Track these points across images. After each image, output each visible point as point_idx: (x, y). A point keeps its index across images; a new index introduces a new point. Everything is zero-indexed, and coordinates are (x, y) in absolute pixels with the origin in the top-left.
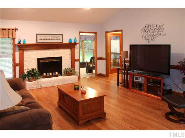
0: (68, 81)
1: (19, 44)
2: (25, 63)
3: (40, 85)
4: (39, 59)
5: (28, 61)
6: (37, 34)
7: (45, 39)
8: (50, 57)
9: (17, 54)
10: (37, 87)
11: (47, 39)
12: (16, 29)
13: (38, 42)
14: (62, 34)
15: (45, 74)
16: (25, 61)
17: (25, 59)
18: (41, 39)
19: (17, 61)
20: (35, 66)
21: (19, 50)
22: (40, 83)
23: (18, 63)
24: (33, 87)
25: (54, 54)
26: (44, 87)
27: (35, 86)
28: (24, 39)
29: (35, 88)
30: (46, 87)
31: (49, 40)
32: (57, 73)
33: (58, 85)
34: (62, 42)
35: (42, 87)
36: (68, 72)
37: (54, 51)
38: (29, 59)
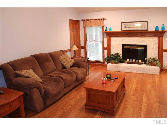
0: (147, 71)
1: (106, 31)
2: (112, 48)
3: (118, 69)
4: (123, 46)
5: (114, 46)
6: (122, 23)
7: (129, 27)
8: (134, 44)
9: (106, 39)
10: (116, 70)
11: (131, 27)
12: (104, 19)
13: (122, 29)
14: (147, 22)
15: (128, 60)
16: (111, 46)
17: (112, 44)
18: (125, 27)
19: (106, 46)
20: (120, 51)
21: (107, 36)
22: (118, 67)
23: (106, 47)
24: (113, 69)
25: (138, 41)
26: (122, 71)
27: (114, 68)
28: (110, 27)
29: (114, 70)
30: (124, 71)
31: (133, 27)
32: (140, 61)
33: (136, 72)
34: (147, 30)
35: (121, 71)
36: (151, 62)
37: (139, 39)
38: (115, 45)
